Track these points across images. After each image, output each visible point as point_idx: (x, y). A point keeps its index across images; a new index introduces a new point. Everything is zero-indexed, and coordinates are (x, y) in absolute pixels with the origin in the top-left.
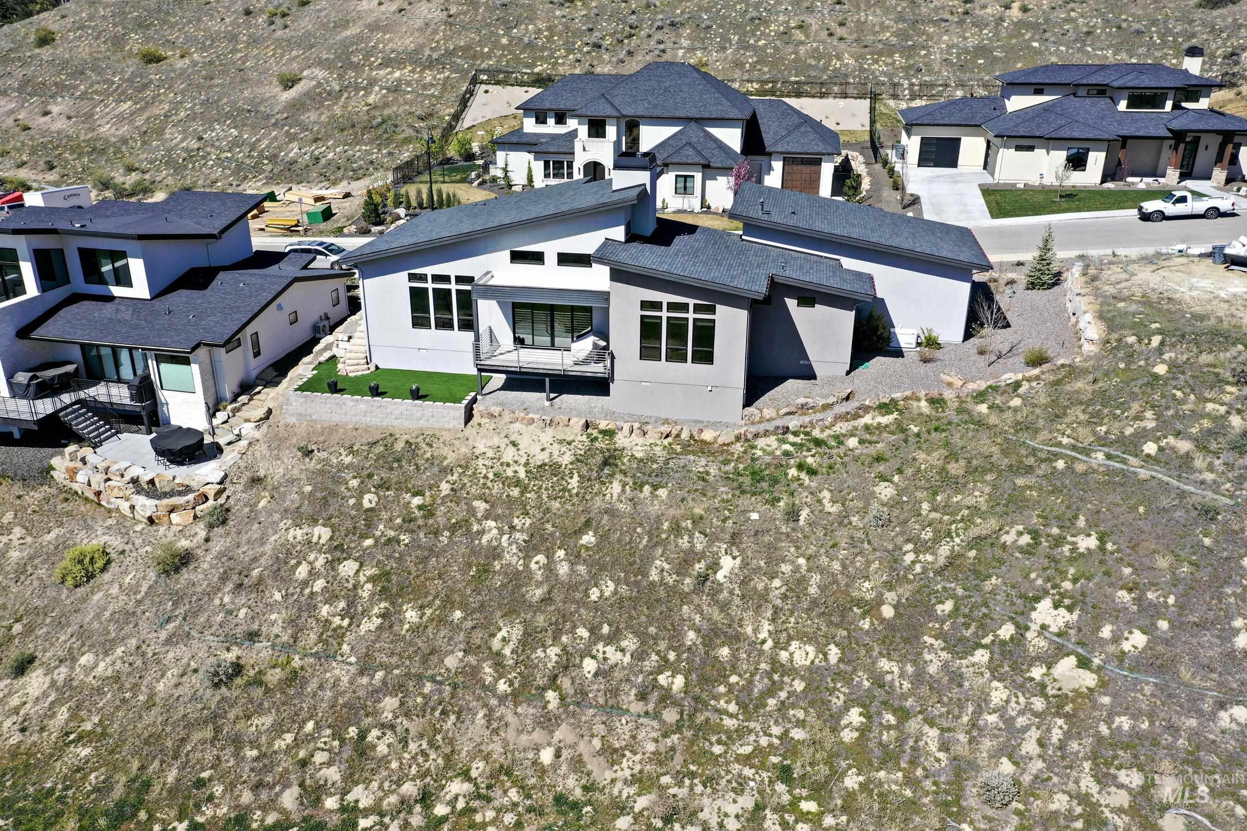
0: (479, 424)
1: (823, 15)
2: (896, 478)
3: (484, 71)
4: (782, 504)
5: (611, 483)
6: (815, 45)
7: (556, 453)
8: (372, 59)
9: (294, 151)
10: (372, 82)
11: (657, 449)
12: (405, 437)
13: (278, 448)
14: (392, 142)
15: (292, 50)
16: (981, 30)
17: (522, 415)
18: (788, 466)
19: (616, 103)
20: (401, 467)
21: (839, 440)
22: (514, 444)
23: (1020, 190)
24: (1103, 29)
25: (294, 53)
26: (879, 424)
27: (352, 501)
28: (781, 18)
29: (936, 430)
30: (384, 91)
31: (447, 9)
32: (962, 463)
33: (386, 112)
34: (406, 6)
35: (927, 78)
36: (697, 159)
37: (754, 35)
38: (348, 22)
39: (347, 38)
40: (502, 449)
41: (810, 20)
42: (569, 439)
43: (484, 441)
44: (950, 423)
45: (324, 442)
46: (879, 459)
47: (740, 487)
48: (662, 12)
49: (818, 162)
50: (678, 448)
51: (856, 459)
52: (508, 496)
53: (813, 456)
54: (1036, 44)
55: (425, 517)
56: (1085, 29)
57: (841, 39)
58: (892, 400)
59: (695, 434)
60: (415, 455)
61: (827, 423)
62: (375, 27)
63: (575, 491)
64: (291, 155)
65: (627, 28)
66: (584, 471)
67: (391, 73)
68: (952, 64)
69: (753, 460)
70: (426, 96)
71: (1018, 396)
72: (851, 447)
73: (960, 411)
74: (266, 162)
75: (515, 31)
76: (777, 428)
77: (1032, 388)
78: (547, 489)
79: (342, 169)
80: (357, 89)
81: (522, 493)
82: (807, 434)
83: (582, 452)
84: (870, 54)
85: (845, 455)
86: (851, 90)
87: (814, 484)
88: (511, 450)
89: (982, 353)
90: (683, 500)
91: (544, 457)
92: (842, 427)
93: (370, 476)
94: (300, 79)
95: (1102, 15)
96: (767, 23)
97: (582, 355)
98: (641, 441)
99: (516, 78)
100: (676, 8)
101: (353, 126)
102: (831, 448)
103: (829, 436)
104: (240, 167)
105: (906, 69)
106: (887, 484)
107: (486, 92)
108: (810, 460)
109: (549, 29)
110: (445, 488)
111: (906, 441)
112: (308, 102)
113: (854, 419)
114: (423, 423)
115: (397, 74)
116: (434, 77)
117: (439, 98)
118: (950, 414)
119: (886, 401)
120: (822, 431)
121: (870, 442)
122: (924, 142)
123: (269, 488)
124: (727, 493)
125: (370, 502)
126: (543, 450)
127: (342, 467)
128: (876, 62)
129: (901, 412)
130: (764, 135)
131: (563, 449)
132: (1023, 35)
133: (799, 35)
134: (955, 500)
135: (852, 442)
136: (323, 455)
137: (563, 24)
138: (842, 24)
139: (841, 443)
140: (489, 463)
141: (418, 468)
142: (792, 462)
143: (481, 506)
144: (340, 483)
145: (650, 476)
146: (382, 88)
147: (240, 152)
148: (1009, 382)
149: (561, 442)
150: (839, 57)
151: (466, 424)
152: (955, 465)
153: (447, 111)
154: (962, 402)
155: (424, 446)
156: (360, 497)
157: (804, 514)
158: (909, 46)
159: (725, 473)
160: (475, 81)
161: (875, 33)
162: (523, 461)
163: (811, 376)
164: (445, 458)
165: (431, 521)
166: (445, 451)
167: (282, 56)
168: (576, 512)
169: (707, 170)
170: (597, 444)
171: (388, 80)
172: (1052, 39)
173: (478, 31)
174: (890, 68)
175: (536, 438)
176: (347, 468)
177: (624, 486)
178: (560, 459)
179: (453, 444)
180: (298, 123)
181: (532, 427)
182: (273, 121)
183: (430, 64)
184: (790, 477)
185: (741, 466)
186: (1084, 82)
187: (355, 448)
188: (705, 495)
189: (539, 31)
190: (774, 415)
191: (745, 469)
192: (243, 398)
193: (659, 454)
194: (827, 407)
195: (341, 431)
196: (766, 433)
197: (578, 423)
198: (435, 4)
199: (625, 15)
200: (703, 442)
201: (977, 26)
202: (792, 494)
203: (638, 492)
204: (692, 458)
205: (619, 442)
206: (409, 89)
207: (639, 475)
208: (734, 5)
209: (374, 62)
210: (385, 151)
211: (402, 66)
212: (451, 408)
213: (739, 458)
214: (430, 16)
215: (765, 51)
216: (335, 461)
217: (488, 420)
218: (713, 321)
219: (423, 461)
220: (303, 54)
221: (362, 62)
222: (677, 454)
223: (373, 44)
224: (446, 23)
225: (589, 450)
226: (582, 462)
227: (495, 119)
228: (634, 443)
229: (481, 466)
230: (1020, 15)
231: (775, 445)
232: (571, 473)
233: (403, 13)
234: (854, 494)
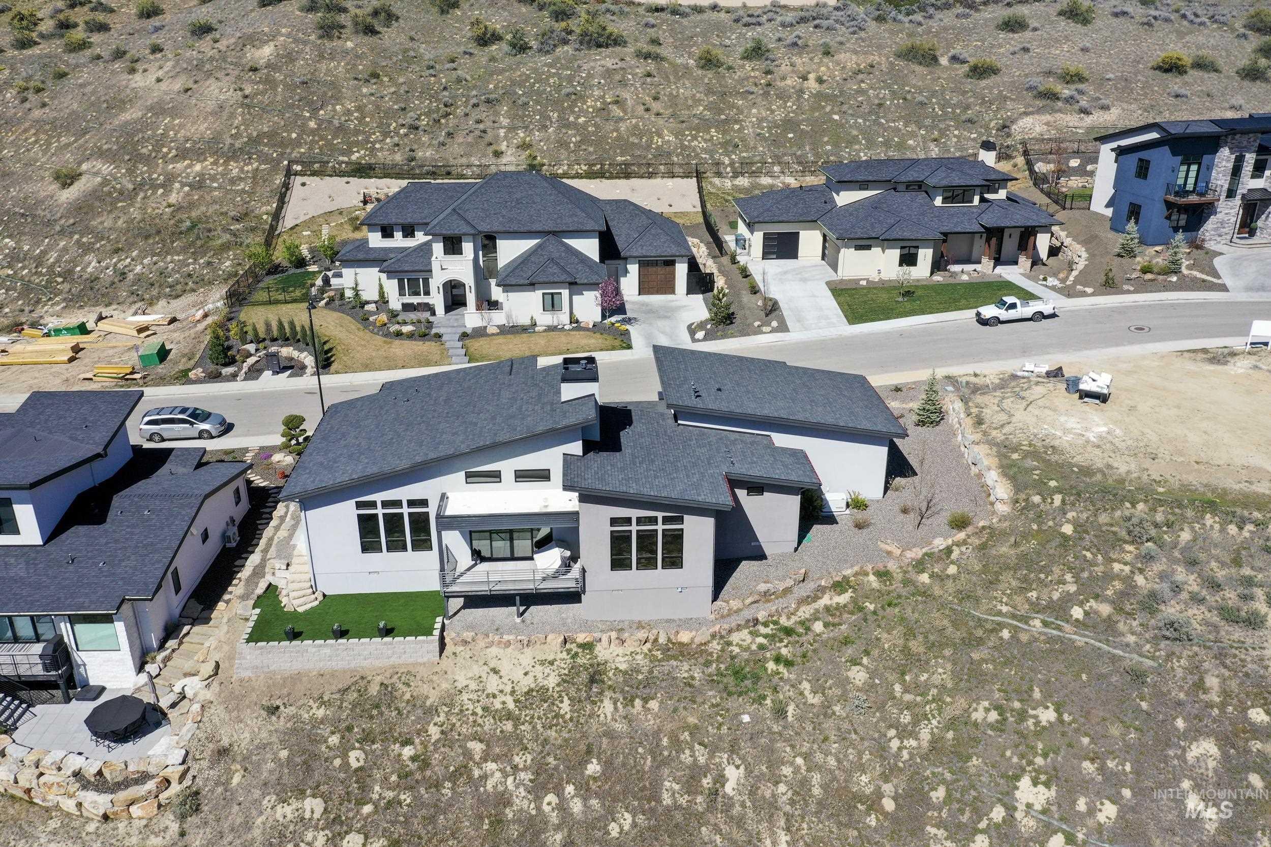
0: (454, 654)
1: (636, 88)
2: (865, 661)
3: (297, 161)
4: (768, 701)
5: (602, 701)
6: (634, 121)
7: (540, 676)
8: (165, 150)
9: (92, 264)
10: (170, 179)
11: (639, 657)
12: (378, 679)
13: (237, 708)
14: (209, 249)
15: (60, 136)
16: (785, 102)
17: (497, 638)
18: (766, 660)
19: (470, 219)
20: (381, 714)
21: (806, 624)
22: (495, 671)
23: (863, 288)
24: (892, 101)
25: (64, 140)
26: (838, 604)
27: (337, 762)
28: (596, 93)
29: (889, 605)
30: (187, 189)
31: (241, 89)
32: (920, 638)
33: (194, 214)
34: (191, 84)
35: (744, 154)
36: (563, 277)
37: (573, 112)
38: (123, 101)
39: (127, 123)
40: (484, 679)
41: (626, 95)
42: (550, 658)
43: (463, 672)
44: (899, 597)
45: (289, 694)
46: (846, 642)
47: (726, 688)
48: (475, 87)
49: (671, 263)
50: (659, 654)
51: (825, 644)
52: (502, 732)
53: (786, 646)
54: (836, 117)
55: (420, 769)
56: (877, 102)
57: (658, 114)
58: (844, 577)
59: (672, 637)
60: (393, 698)
61: (791, 610)
62: (159, 109)
63: (568, 716)
64: (89, 270)
65: (441, 106)
66: (573, 692)
67: (190, 166)
68: (765, 139)
69: (733, 658)
70: (237, 192)
71: (952, 563)
72: (818, 632)
73: (906, 582)
74: (60, 280)
75: (322, 112)
76: (747, 620)
77: (962, 553)
78: (539, 718)
79: (157, 285)
80: (154, 187)
81: (516, 726)
82: (776, 623)
83: (566, 672)
84: (688, 129)
85: (815, 641)
86: (677, 170)
87: (792, 676)
88: (494, 678)
89: (905, 511)
90: (675, 710)
91: (526, 683)
92: (805, 612)
93: (349, 729)
94: (80, 174)
95: (889, 87)
96: (582, 98)
98: (620, 650)
99: (334, 167)
100: (489, 83)
101: (159, 232)
102: (799, 635)
103: (796, 623)
104: (27, 288)
105: (725, 145)
106: (858, 668)
107: (303, 184)
108: (784, 651)
109: (359, 109)
110: (434, 732)
111: (865, 620)
112: (96, 204)
113: (814, 602)
114: (394, 660)
115: (198, 167)
116: (241, 170)
117: (251, 193)
118: (897, 586)
119: (839, 579)
120: (789, 618)
121: (834, 625)
122: (766, 237)
124: (715, 697)
125: (358, 760)
126: (526, 674)
127: (316, 723)
128: (695, 138)
129: (855, 591)
130: (616, 238)
131: (547, 671)
132: (824, 107)
133: (617, 111)
134: (922, 679)
135: (818, 627)
136: (292, 710)
137: (373, 103)
138: (656, 99)
139: (808, 629)
140: (474, 696)
141: (400, 713)
142: (768, 655)
143: (476, 747)
144: (318, 742)
145: (637, 688)
146: (183, 185)
147: (23, 268)
148: (941, 548)
149: (542, 663)
150: (660, 135)
151: (440, 655)
152: (913, 642)
153: (264, 209)
154: (905, 572)
155: (401, 686)
156: (345, 756)
157: (791, 709)
158: (723, 120)
159: (709, 675)
160: (289, 173)
161: (689, 108)
162: (508, 689)
163: (761, 555)
164: (427, 697)
165: (428, 773)
166: (425, 689)
167: (48, 144)
168: (575, 739)
169: (575, 287)
170: (578, 660)
171: (188, 174)
172: (850, 112)
173: (281, 113)
174: (709, 144)
175: (516, 662)
176: (322, 722)
177: (615, 704)
178: (546, 682)
179: (432, 681)
180: (88, 230)
181: (509, 650)
182: (58, 228)
183: (233, 154)
184: (769, 672)
185: (723, 666)
186: (902, 177)
187: (326, 698)
188: (694, 702)
189: (348, 112)
190: (740, 605)
191: (726, 669)
192: (172, 644)
193: (641, 663)
194: (787, 591)
196: (739, 628)
197: (555, 640)
198: (225, 82)
199: (436, 92)
200: (681, 644)
201: (781, 99)
202: (775, 690)
203: (630, 708)
204: (675, 663)
205: (600, 655)
206: (215, 185)
207: (627, 688)
208: (547, 79)
209: (168, 154)
210: (202, 261)
211: (202, 158)
212: (424, 641)
213: (718, 657)
214: (222, 97)
215: (586, 130)
216: (306, 716)
217: (462, 648)
218: (682, 530)
219: (404, 704)
220: (75, 141)
221: (154, 154)
222: (659, 661)
223: (160, 131)
224: (242, 105)
225: (572, 668)
226: (568, 682)
227: (319, 216)
228: (615, 654)
229: (466, 702)
230: (817, 86)
231: (749, 639)
232: (560, 696)
233: (189, 93)
234: (830, 682)
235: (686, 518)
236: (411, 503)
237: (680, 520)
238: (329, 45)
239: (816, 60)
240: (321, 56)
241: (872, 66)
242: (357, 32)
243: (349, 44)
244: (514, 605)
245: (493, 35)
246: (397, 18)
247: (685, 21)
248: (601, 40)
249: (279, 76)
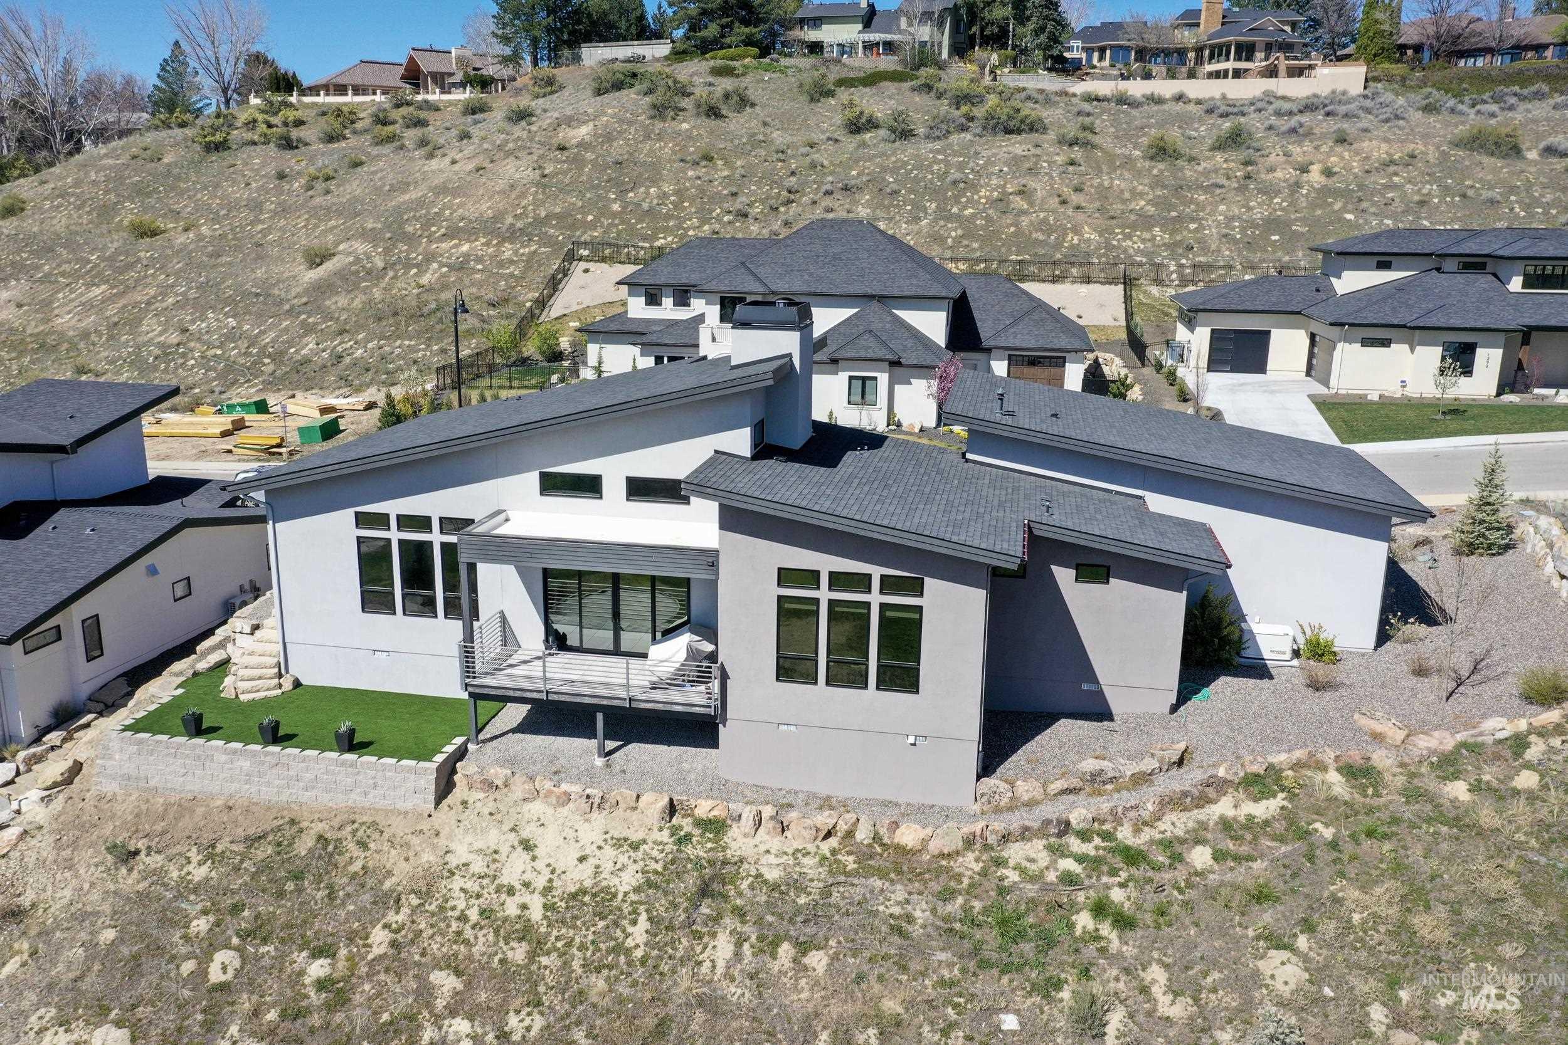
0: (464, 803)
1: (1052, 178)
2: (1302, 942)
3: (585, 244)
4: (1065, 994)
5: (714, 935)
6: (1042, 215)
7: (608, 866)
8: (433, 229)
9: (309, 345)
10: (430, 258)
11: (808, 861)
12: (319, 827)
13: (74, 845)
15: (330, 220)
16: (1272, 198)
17: (548, 785)
18: (1074, 908)
19: (762, 275)
20: (300, 890)
21: (1174, 848)
22: (527, 846)
23: (1372, 403)
24: (1442, 199)
25: (333, 223)
26: (1250, 818)
27: (188, 967)
28: (994, 182)
29: (1370, 834)
30: (445, 269)
31: (540, 167)
32: (1442, 911)
33: (443, 296)
34: (486, 164)
35: (1202, 259)
36: (880, 354)
37: (958, 202)
38: (408, 184)
39: (404, 203)
40: (502, 857)
41: (1032, 184)
42: (635, 837)
43: (469, 839)
44: (1395, 820)
45: (163, 833)
46: (1261, 896)
47: (977, 950)
48: (832, 173)
49: (1060, 362)
50: (850, 862)
51: (1211, 894)
52: (502, 961)
53: (1122, 885)
54: (1350, 216)
55: (330, 1007)
56: (1416, 198)
57: (1078, 208)
58: (1270, 767)
59: (883, 831)
60: (332, 866)
61: (1146, 815)
62: (442, 190)
63: (639, 953)
64: (304, 352)
65: (784, 193)
66: (661, 907)
67: (456, 246)
68: (1236, 242)
69: (1003, 891)
70: (502, 276)
71: (1528, 766)
72: (1199, 866)
73: (1411, 794)
74: (266, 361)
75: (631, 195)
76: (1047, 823)
77: (1551, 750)
78: (583, 947)
79: (373, 371)
80: (408, 266)
81: (532, 956)
82: (1107, 836)
83: (659, 867)
84: (1119, 227)
85: (1190, 885)
86: (1095, 273)
87: (1129, 950)
88: (520, 859)
89: (1420, 672)
90: (860, 978)
91: (579, 876)
92: (1176, 824)
93: (236, 909)
94: (333, 255)
95: (1438, 181)
96: (974, 187)
97: (667, 670)
98: (775, 843)
99: (629, 253)
100: (852, 169)
101: (396, 314)
102: (1158, 868)
103: (1152, 842)
104: (230, 367)
105: (1172, 246)
106: (1284, 955)
107: (586, 271)
108: (1117, 895)
109: (677, 193)
110: (379, 939)
111: (1311, 858)
112: (339, 283)
113: (1198, 807)
114: (355, 799)
115: (465, 248)
116: (516, 252)
117: (519, 279)
118: (1391, 798)
119: (1259, 769)
120: (1137, 831)
121: (1237, 858)
122: (1217, 336)
123: (33, 932)
124: (951, 966)
125: (224, 969)
126: (582, 859)
127: (186, 888)
128: (1128, 237)
129: (1292, 796)
130: (979, 324)
131: (623, 859)
132: (1331, 204)
133: (1019, 203)
135: (1201, 856)
136: (156, 861)
137: (698, 187)
138: (1078, 190)
139: (1177, 858)
140: (472, 886)
141: (331, 896)
142: (1081, 897)
143: (445, 982)
144: (173, 924)
145: (791, 921)
146: (442, 265)
147: (234, 348)
148: (1501, 735)
149: (619, 843)
150: (1076, 231)
151: (438, 802)
152: (1425, 918)
153: (530, 296)
154: (1412, 775)
155: (351, 846)
156: (204, 960)
157: (1116, 1020)
158: (1174, 218)
159: (946, 919)
160: (571, 257)
161: (1125, 202)
162: (540, 882)
163: (1103, 714)
164: (390, 874)
165: (339, 1017)
166: (392, 858)
167: (316, 226)
168: (639, 1003)
169: (897, 370)
170: (689, 850)
171: (451, 255)
172: (1372, 210)
173: (581, 194)
174: (1149, 245)
175: (571, 834)
176: (195, 891)
177: (739, 945)
178: (615, 881)
179: (406, 845)
180: (321, 310)
181: (565, 811)
182: (287, 307)
183: (512, 235)
184: (1078, 932)
185: (977, 905)
186: (1454, 251)
187: (219, 848)
188: (904, 969)
189: (664, 196)
190: (1038, 793)
191: (985, 911)
193: (811, 873)
194: (1141, 779)
195: (200, 810)
196: (1025, 834)
197: (654, 804)
198: (526, 160)
199: (781, 177)
200: (900, 849)
201: (1264, 194)
202: (1085, 973)
203: (767, 958)
204: (878, 883)
205: (733, 845)
206: (480, 267)
207: (769, 918)
208: (930, 165)
209: (435, 232)
210: (435, 348)
211: (473, 238)
212: (410, 770)
213: (972, 886)
214: (517, 176)
215: (974, 223)
216: (175, 874)
217: (482, 795)
218: (919, 609)
219: (345, 880)
220: (343, 224)
221: (419, 233)
222: (848, 874)
223: (437, 210)
224: (537, 185)
225: (673, 862)
226: (658, 888)
227: (595, 307)
228: (763, 848)
229: (457, 893)
230: (1323, 180)
231: (1044, 859)
232: (635, 912)
233: (481, 172)
234: (1216, 975)
235: (930, 583)
236: (447, 525)
237: (916, 587)
238: (658, 125)
239: (1324, 148)
240: (647, 137)
241: (1413, 156)
242: (698, 115)
243: (685, 126)
245: (869, 121)
246: (753, 105)
247: (1134, 112)
248: (1012, 123)
249: (590, 156)
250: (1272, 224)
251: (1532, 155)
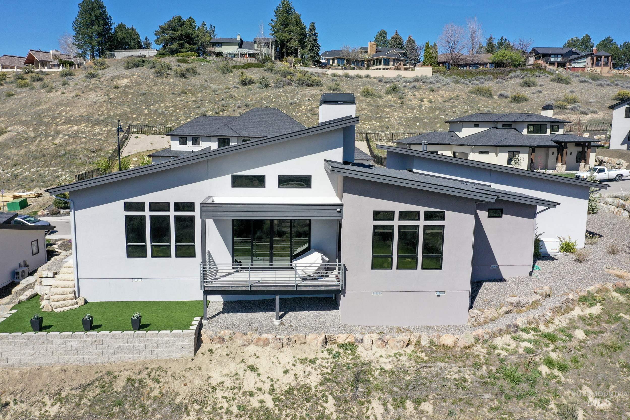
0: (211, 351)
3: (135, 126)
4: (552, 405)
5: (370, 402)
7: (301, 374)
8: (58, 120)
10: (58, 132)
11: (404, 358)
12: (126, 374)
14: (72, 165)
16: (413, 110)
17: (256, 336)
18: (537, 364)
19: (235, 129)
20: (123, 411)
21: (566, 332)
22: (253, 369)
26: (591, 315)
28: (307, 103)
30: (66, 137)
31: (108, 95)
33: (68, 148)
34: (80, 93)
35: (393, 132)
37: (294, 111)
38: (41, 102)
39: (40, 110)
40: (241, 376)
42: (312, 357)
43: (219, 369)
45: (23, 390)
47: (502, 391)
48: (240, 99)
50: (424, 356)
51: (592, 350)
53: (554, 351)
54: (442, 117)
58: (589, 292)
59: (435, 339)
60: (140, 395)
61: (547, 318)
62: (60, 104)
63: (334, 417)
65: (221, 107)
66: (337, 390)
67: (71, 127)
69: (502, 361)
70: (96, 140)
72: (581, 339)
75: (152, 107)
76: (509, 326)
79: (35, 181)
80: (47, 136)
82: (536, 330)
83: (329, 370)
85: (581, 347)
87: (570, 381)
88: (251, 376)
92: (562, 321)
94: (6, 132)
95: (469, 105)
96: (300, 106)
97: (311, 270)
98: (383, 352)
99: (155, 130)
100: (247, 98)
101: (44, 156)
102: (564, 341)
103: (556, 330)
105: (381, 127)
107: (136, 137)
108: (553, 356)
109: (174, 106)
111: (626, 329)
112: (11, 143)
113: (567, 313)
115: (75, 128)
116: (101, 130)
117: (104, 141)
119: (584, 293)
120: (547, 326)
121: (595, 333)
124: (492, 400)
126: (286, 372)
131: (309, 369)
132: (435, 112)
136: (21, 407)
137: (182, 104)
139: (570, 336)
140: (229, 394)
141: (144, 410)
142: (538, 359)
145: (406, 389)
146: (65, 135)
149: (303, 361)
151: (196, 352)
153: (111, 148)
155: (149, 382)
158: (379, 117)
159: (481, 378)
160: (128, 132)
162: (267, 387)
163: (501, 279)
164: (177, 394)
166: (176, 386)
170: (341, 360)
171: (69, 131)
172: (450, 114)
173: (129, 106)
174: (372, 126)
175: (275, 360)
177: (385, 404)
178: (307, 381)
179: (184, 377)
181: (269, 348)
183: (98, 123)
184: (544, 375)
185: (494, 369)
186: (501, 120)
187: (64, 394)
188: (471, 405)
189: (168, 107)
190: (495, 315)
191: (498, 371)
193: (408, 364)
194: (537, 303)
195: (45, 374)
196: (501, 333)
197: (315, 340)
198: (99, 93)
199: (218, 101)
200: (444, 347)
201: (410, 109)
202: (556, 395)
203: (401, 409)
204: (442, 365)
205: (362, 355)
206: (84, 136)
207: (396, 389)
208: (280, 97)
209: (59, 122)
210: (67, 170)
211: (79, 124)
212: (179, 335)
213: (487, 360)
214: (96, 99)
215: (302, 118)
216: (37, 413)
217: (219, 346)
218: (442, 227)
219: (150, 401)
220: (8, 119)
221: (51, 122)
222: (426, 362)
223: (58, 112)
224: (107, 102)
225: (335, 367)
226: (332, 381)
227: (143, 152)
228: (378, 355)
229: (220, 400)
230: (429, 104)
231: (513, 344)
232: (324, 395)
233: (78, 97)
234: (612, 387)
235: (448, 214)
236: (179, 206)
237: (440, 216)
238: (160, 80)
239: (427, 93)
240: (156, 84)
241: (458, 96)
242: (176, 76)
243: (172, 80)
244: (274, 310)
245: (250, 81)
246: (199, 74)
247: (353, 81)
248: (309, 82)
249: (131, 91)
250: (415, 119)
251: (496, 97)
